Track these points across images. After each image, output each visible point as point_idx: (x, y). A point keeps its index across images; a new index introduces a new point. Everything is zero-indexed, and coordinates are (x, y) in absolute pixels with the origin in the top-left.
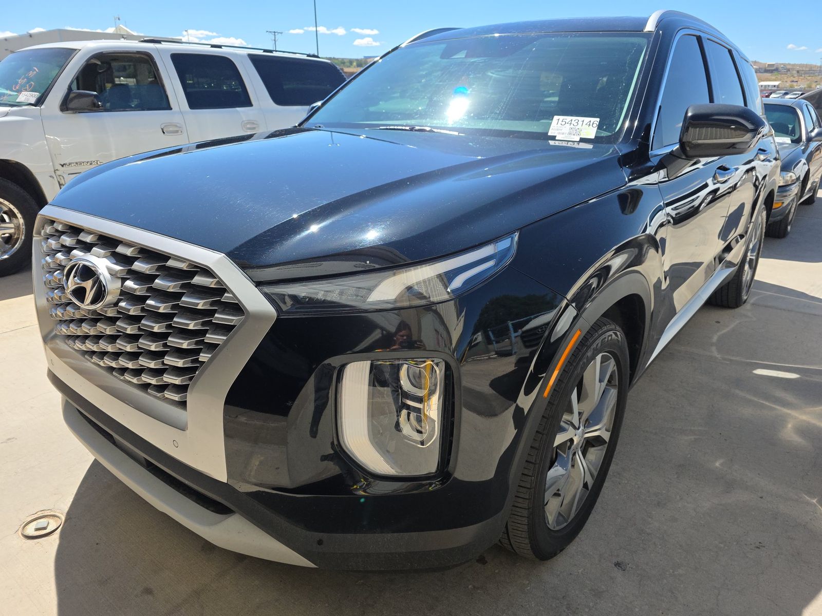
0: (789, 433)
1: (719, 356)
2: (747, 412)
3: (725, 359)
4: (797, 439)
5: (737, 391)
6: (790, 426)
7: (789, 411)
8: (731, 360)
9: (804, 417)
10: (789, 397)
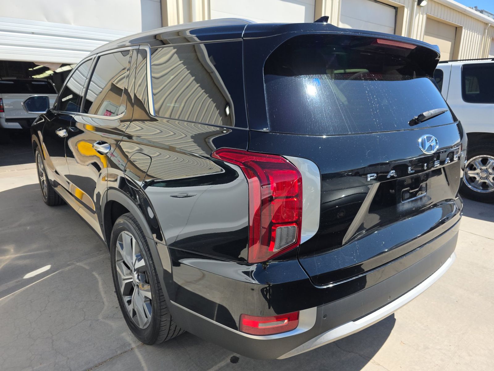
0: (11, 248)
1: (78, 264)
2: (34, 246)
3: (72, 264)
4: (6, 247)
5: (47, 251)
6: (12, 250)
7: (16, 255)
8: (69, 265)
9: (8, 257)
10: (21, 262)
